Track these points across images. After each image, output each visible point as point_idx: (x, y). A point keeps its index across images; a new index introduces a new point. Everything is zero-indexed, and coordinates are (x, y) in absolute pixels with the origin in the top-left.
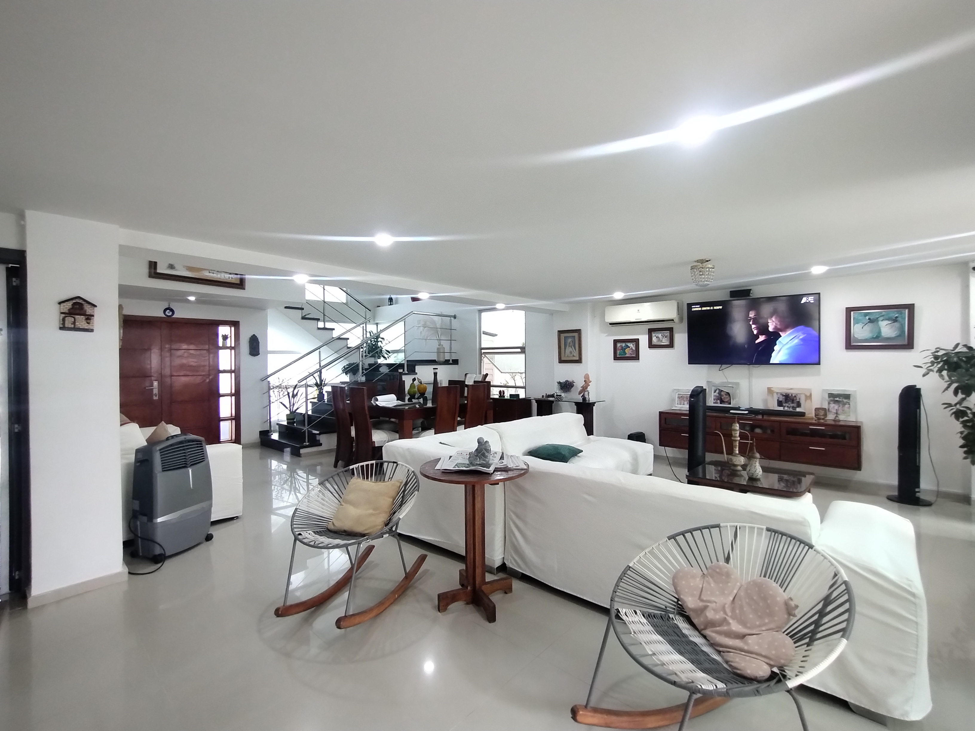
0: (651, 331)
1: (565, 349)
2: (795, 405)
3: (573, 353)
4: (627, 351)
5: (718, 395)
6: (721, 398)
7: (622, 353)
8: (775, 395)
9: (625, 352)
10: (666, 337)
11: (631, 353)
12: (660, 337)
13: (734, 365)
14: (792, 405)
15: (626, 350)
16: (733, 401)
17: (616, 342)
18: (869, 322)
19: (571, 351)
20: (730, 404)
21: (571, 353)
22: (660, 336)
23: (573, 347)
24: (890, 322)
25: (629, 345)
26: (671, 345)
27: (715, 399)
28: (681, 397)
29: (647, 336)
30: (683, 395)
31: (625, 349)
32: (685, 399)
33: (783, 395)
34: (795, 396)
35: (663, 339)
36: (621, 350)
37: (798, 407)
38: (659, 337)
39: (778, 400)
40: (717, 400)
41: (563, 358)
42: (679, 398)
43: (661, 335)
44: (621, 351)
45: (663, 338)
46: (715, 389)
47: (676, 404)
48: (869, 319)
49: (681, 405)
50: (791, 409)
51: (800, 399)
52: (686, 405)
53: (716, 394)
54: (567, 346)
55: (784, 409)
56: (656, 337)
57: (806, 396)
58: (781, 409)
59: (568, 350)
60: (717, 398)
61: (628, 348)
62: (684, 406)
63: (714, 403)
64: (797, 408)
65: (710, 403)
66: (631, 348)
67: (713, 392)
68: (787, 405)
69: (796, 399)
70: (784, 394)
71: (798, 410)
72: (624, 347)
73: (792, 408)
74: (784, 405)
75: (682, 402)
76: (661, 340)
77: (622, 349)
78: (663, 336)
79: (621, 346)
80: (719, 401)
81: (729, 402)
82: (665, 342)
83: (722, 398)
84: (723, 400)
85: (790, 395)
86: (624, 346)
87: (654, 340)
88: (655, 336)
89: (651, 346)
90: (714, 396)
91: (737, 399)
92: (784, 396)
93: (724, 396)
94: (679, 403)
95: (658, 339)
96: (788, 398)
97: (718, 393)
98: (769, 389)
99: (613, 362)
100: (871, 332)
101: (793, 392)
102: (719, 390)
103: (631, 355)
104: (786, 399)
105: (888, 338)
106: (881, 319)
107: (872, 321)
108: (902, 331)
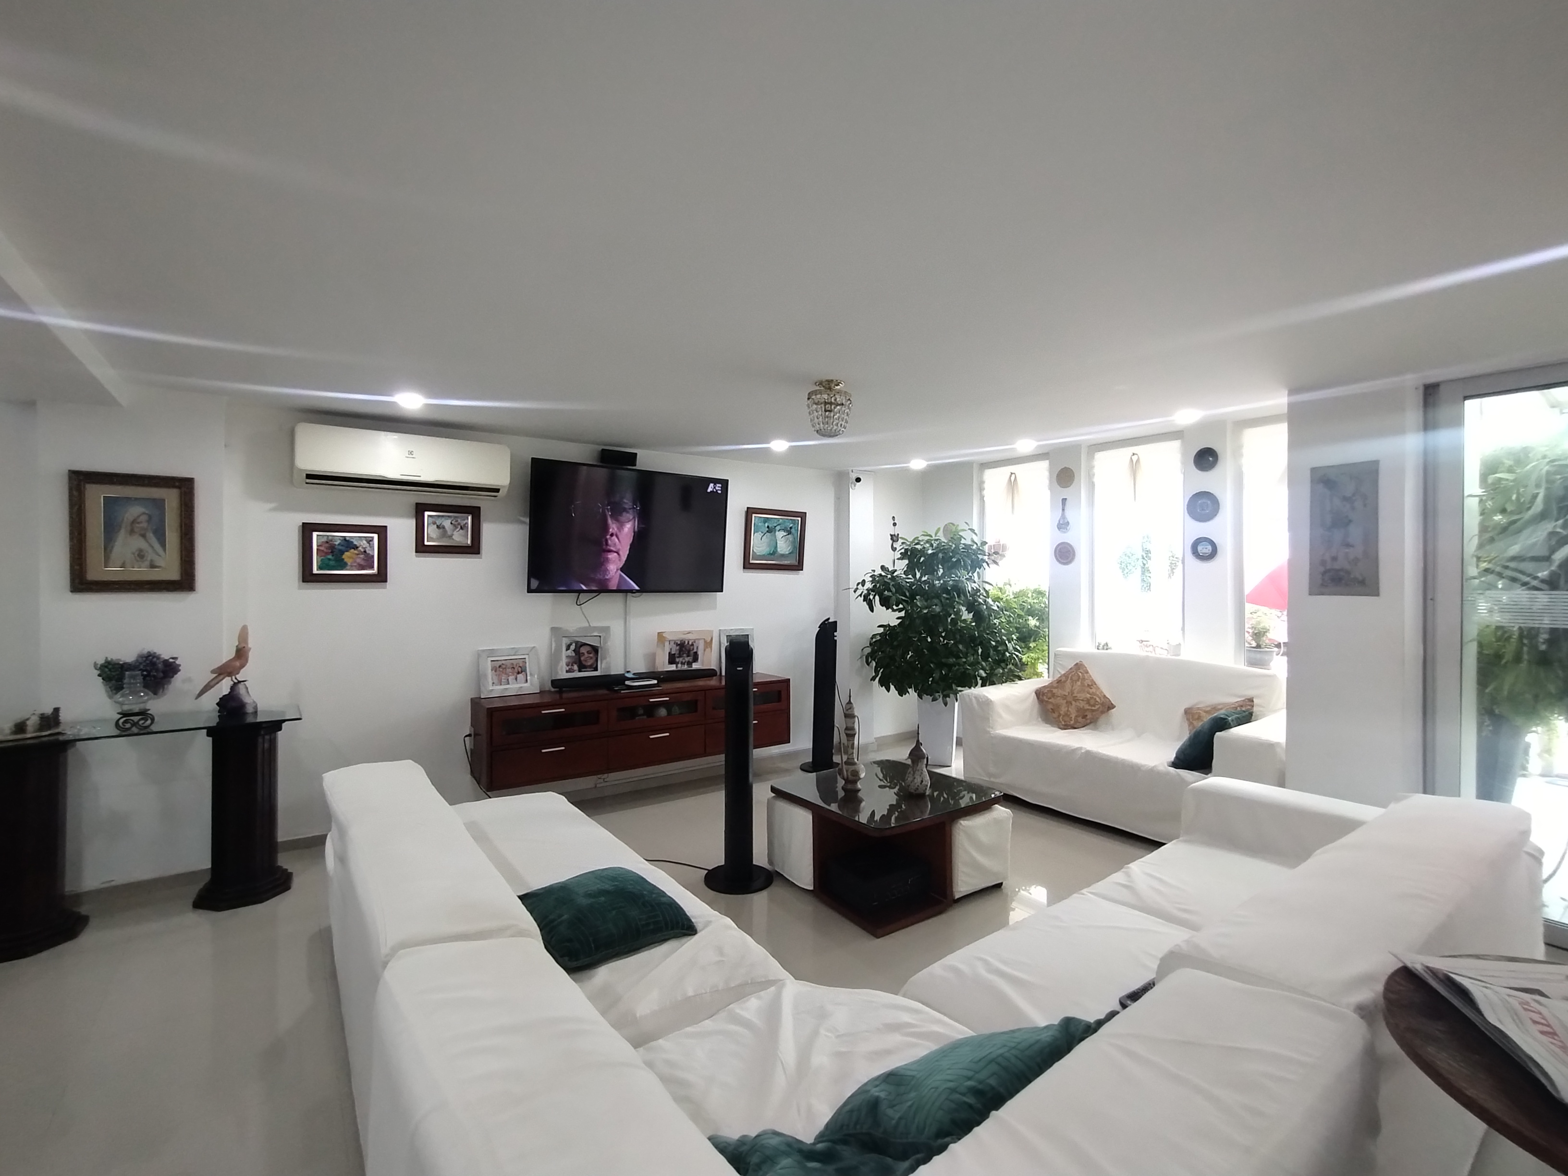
1: (108, 540)
2: (690, 659)
3: (150, 555)
4: (350, 558)
5: (574, 654)
6: (580, 660)
7: (332, 564)
8: (667, 644)
9: (342, 560)
10: (461, 528)
11: (362, 563)
12: (446, 527)
14: (687, 659)
15: (346, 553)
16: (601, 663)
17: (307, 529)
18: (767, 531)
19: (141, 550)
20: (596, 669)
21: (142, 557)
22: (447, 523)
23: (150, 535)
24: (785, 534)
25: (355, 542)
26: (474, 549)
27: (569, 663)
28: (500, 666)
29: (414, 522)
30: (503, 662)
31: (342, 553)
32: (509, 670)
33: (677, 645)
34: (692, 645)
35: (455, 533)
36: (327, 553)
37: (694, 662)
38: (444, 527)
39: (669, 653)
40: (572, 665)
41: (97, 576)
42: (494, 669)
43: (450, 521)
44: (330, 557)
45: (454, 531)
46: (569, 643)
47: (491, 683)
48: (768, 527)
49: (501, 685)
50: (685, 667)
51: (697, 648)
52: (513, 684)
53: (570, 652)
54: (121, 533)
55: (677, 667)
56: (435, 526)
57: (705, 642)
58: (673, 667)
59: (126, 546)
60: (573, 660)
61: (352, 550)
62: (507, 686)
63: (567, 672)
64: (693, 664)
65: (560, 672)
66: (361, 549)
67: (564, 648)
68: (681, 659)
69: (693, 649)
70: (679, 643)
71: (695, 666)
72: (340, 547)
73: (687, 664)
74: (677, 660)
75: (504, 677)
76: (449, 533)
77: (332, 552)
78: (455, 525)
79: (327, 542)
80: (576, 667)
81: (595, 666)
82: (463, 538)
83: (582, 659)
84: (584, 663)
85: (686, 643)
86: (337, 542)
87: (430, 531)
88: (434, 522)
90: (567, 657)
91: (608, 659)
92: (679, 645)
93: (586, 655)
94: (496, 681)
95: (441, 530)
96: (684, 649)
97: (574, 651)
98: (660, 635)
99: (300, 588)
100: (769, 545)
101: (691, 637)
102: (577, 643)
103: (363, 568)
104: (680, 650)
105: (782, 555)
106: (778, 528)
107: (770, 530)
108: (795, 547)
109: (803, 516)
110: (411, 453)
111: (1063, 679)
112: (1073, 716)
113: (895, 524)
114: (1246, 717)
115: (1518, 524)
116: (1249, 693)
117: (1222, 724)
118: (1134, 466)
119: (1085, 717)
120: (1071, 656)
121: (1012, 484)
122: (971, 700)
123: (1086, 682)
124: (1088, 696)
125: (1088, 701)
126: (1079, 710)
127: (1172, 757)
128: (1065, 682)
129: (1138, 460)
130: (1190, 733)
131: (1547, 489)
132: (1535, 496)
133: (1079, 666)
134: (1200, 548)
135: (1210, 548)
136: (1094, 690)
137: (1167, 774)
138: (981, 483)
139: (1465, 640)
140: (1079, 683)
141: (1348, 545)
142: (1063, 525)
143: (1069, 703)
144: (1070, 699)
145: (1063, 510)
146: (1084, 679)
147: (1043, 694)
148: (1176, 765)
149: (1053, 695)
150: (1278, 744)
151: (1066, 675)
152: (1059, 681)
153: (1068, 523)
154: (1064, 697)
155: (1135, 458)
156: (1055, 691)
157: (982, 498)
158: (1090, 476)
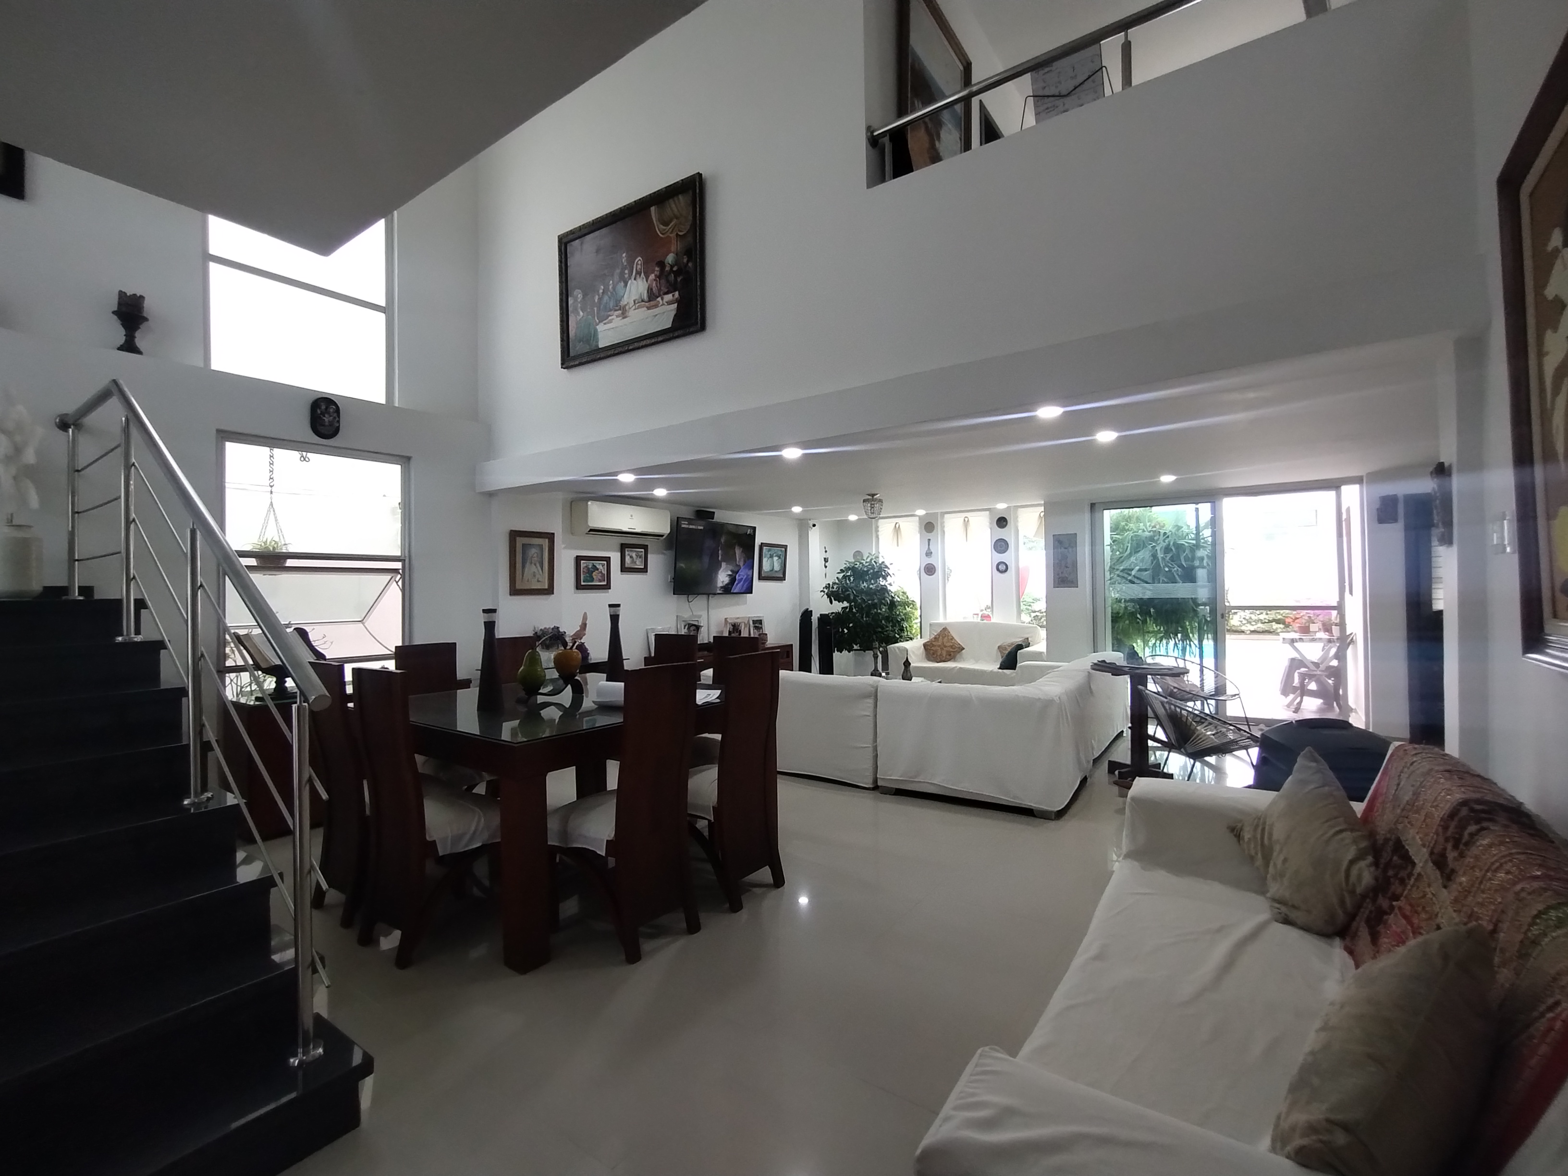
0: (623, 548)
1: (523, 567)
3: (538, 575)
4: (595, 575)
5: (687, 631)
7: (588, 579)
9: (592, 577)
10: (640, 558)
11: (600, 578)
12: (634, 557)
13: (700, 596)
15: (594, 573)
17: (578, 559)
19: (534, 572)
21: (534, 576)
22: (634, 555)
23: (538, 565)
24: (778, 558)
25: (598, 567)
26: (644, 570)
29: (619, 554)
31: (592, 572)
33: (733, 625)
35: (637, 561)
36: (585, 573)
38: (632, 557)
41: (519, 586)
43: (635, 553)
45: (637, 559)
46: (685, 625)
54: (528, 563)
56: (629, 557)
59: (531, 569)
61: (596, 571)
66: (600, 570)
67: (683, 628)
72: (591, 569)
76: (635, 560)
77: (587, 572)
78: (637, 556)
79: (586, 567)
82: (639, 564)
86: (590, 567)
87: (627, 560)
88: (629, 555)
89: (624, 569)
93: (694, 630)
95: (631, 559)
97: (687, 629)
98: (726, 619)
99: (575, 593)
100: (770, 565)
101: (739, 621)
102: (689, 624)
103: (601, 582)
104: (733, 629)
105: (776, 571)
106: (775, 555)
107: (771, 556)
108: (781, 566)
109: (786, 547)
110: (632, 516)
111: (938, 637)
112: (944, 655)
113: (826, 552)
114: (1028, 646)
115: (1123, 558)
116: (1026, 636)
117: (1020, 647)
118: (966, 523)
119: (950, 655)
120: (940, 624)
121: (897, 530)
122: (895, 649)
123: (950, 638)
124: (952, 644)
125: (951, 647)
126: (947, 651)
127: (998, 666)
128: (939, 638)
129: (968, 521)
130: (1002, 657)
131: (1131, 544)
132: (1128, 546)
133: (945, 629)
134: (1000, 567)
135: (1005, 567)
136: (953, 641)
137: (998, 672)
138: (877, 527)
139: (1106, 606)
140: (946, 638)
141: (1067, 567)
142: (929, 554)
143: (942, 649)
144: (942, 646)
145: (929, 545)
146: (948, 636)
147: (928, 645)
148: (1000, 668)
149: (933, 646)
150: (1043, 652)
151: (939, 634)
152: (935, 638)
153: (932, 553)
154: (939, 646)
155: (966, 519)
156: (933, 643)
157: (877, 537)
158: (943, 527)
